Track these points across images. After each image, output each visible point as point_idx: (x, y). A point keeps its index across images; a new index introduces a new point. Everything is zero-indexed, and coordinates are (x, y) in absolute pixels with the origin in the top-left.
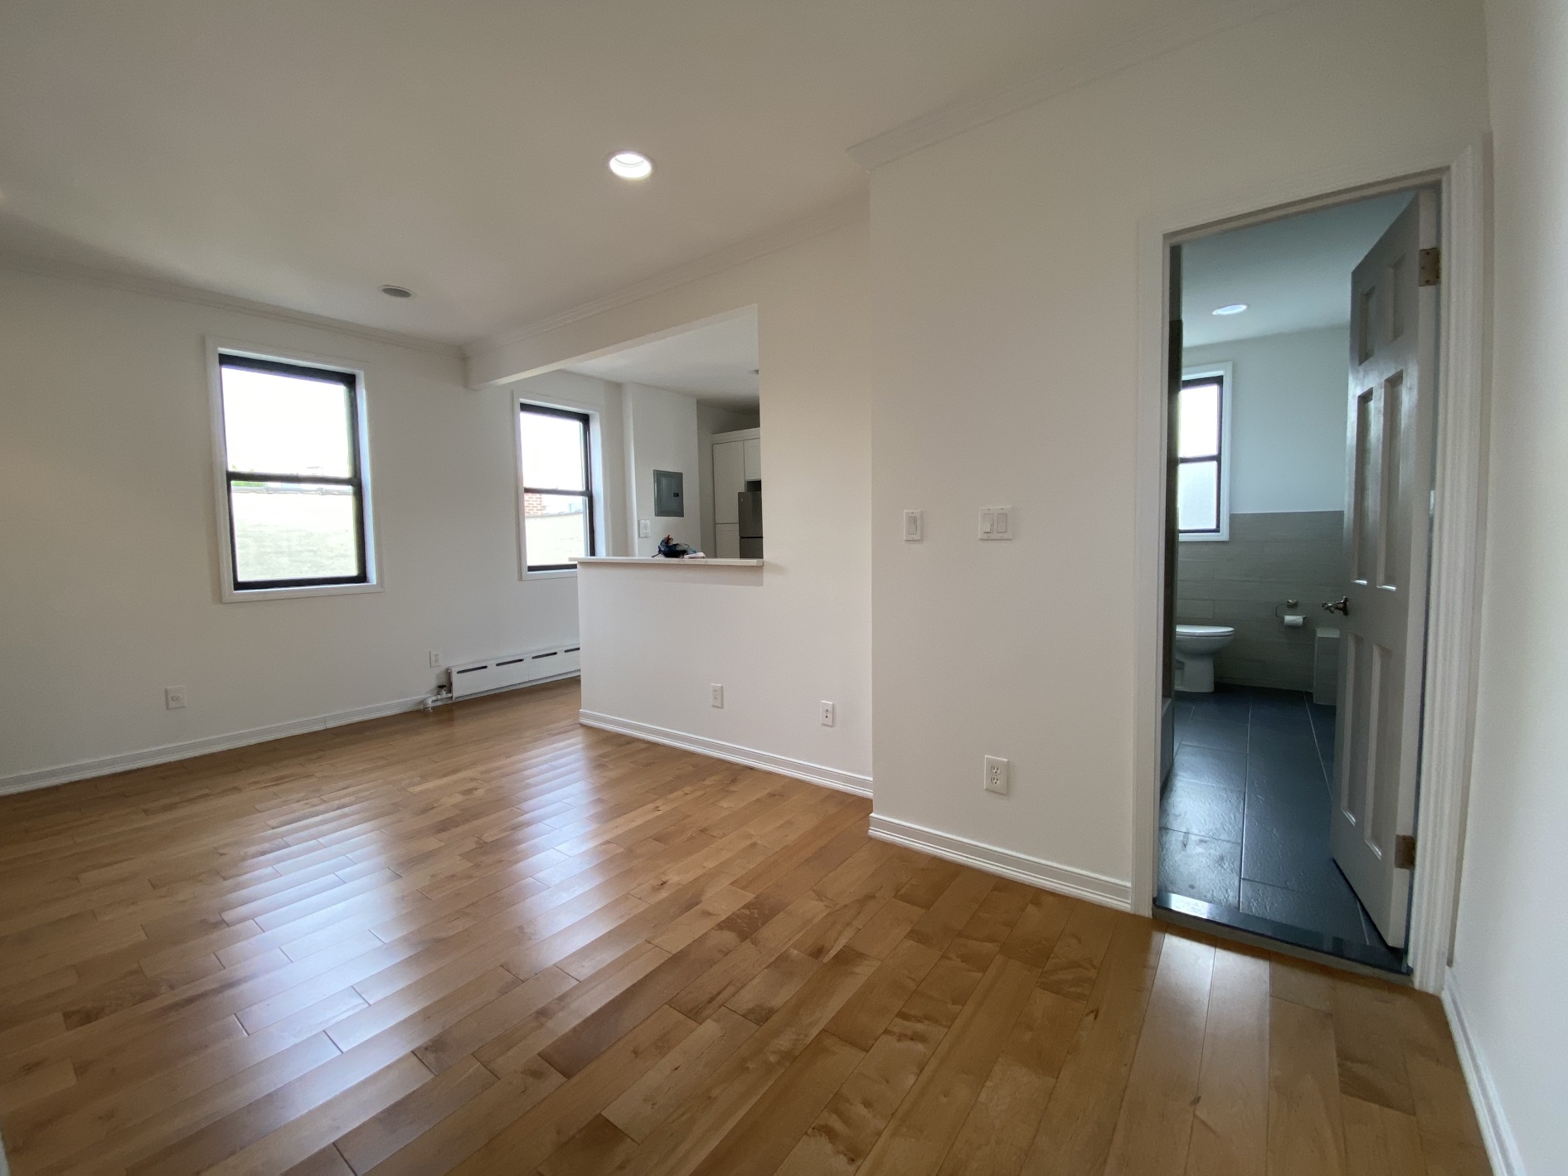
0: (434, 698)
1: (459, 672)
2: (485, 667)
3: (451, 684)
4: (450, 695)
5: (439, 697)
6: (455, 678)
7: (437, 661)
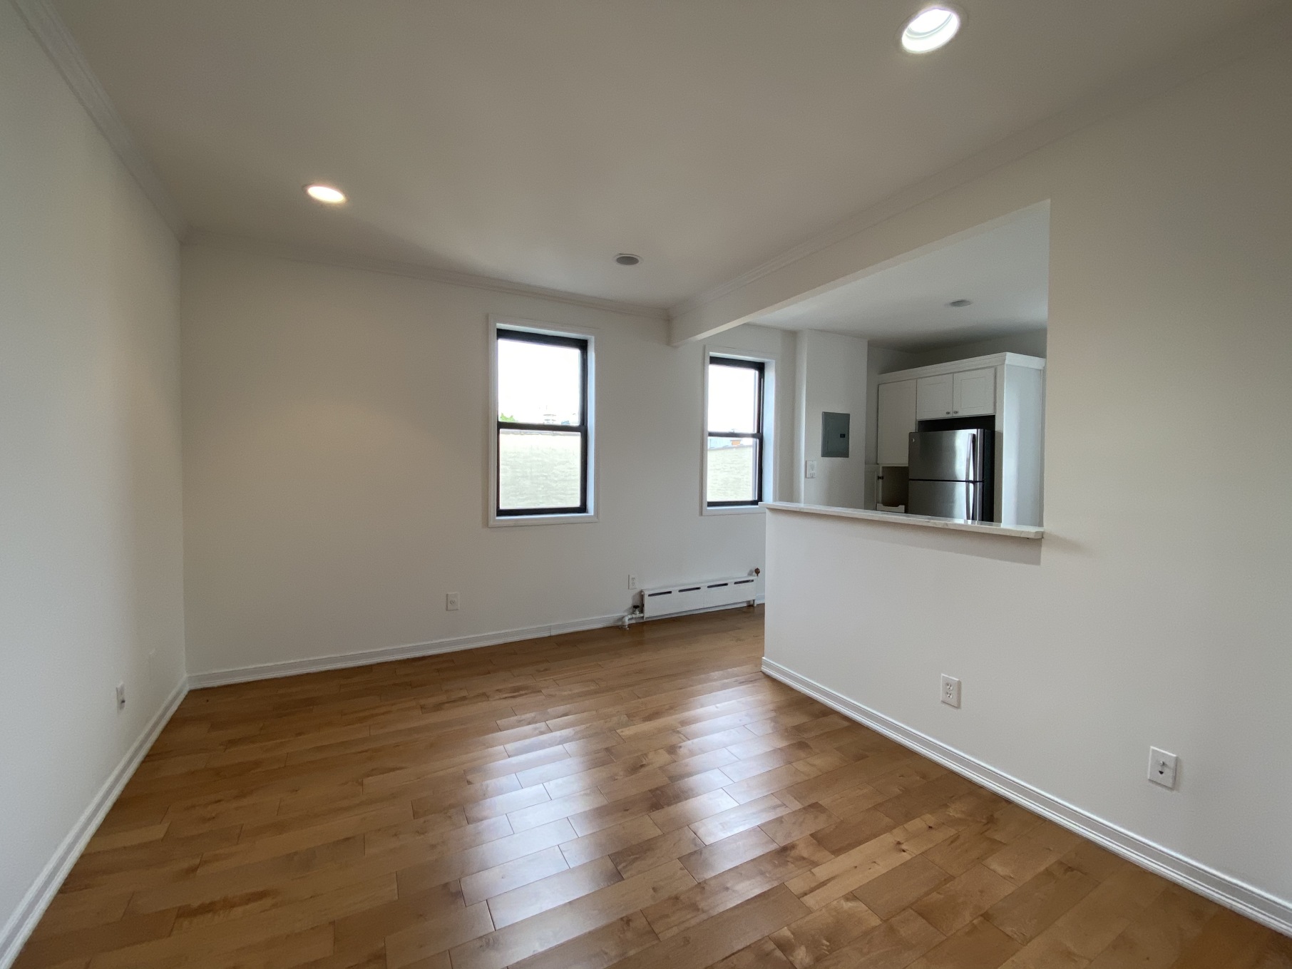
0: (630, 617)
1: (650, 595)
2: (670, 592)
3: (643, 605)
4: (642, 615)
5: (634, 616)
6: (647, 600)
7: (633, 584)
